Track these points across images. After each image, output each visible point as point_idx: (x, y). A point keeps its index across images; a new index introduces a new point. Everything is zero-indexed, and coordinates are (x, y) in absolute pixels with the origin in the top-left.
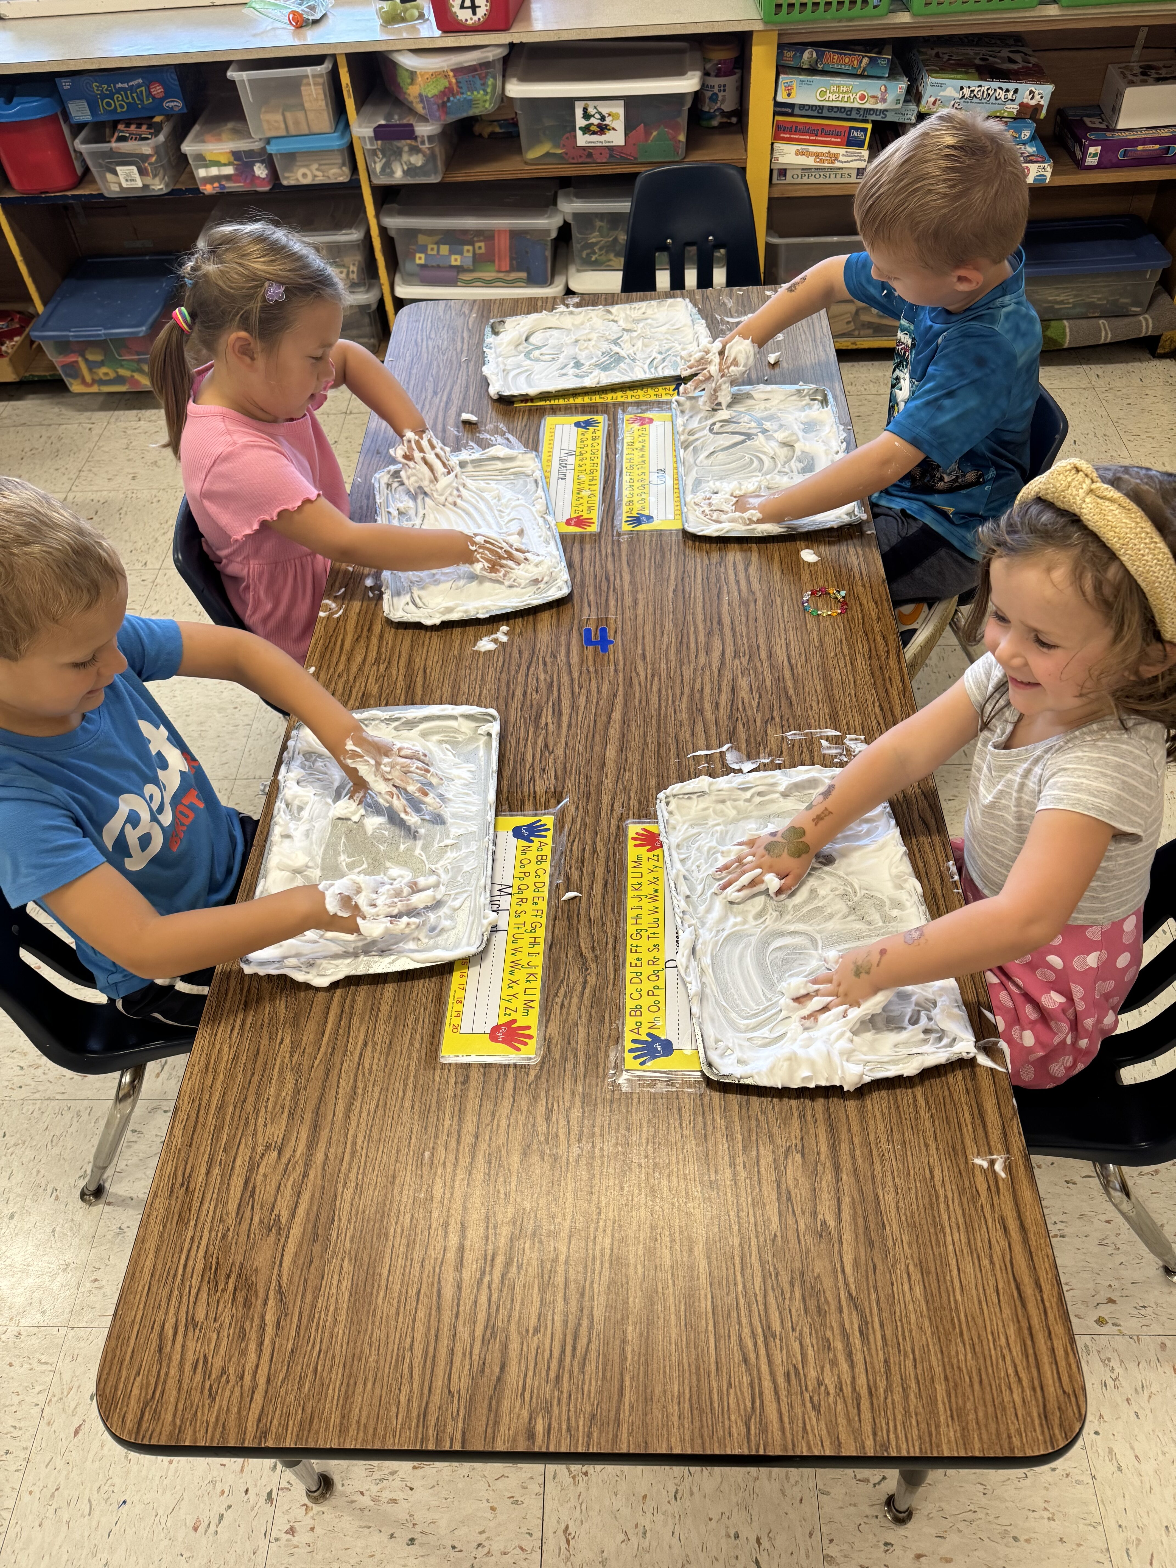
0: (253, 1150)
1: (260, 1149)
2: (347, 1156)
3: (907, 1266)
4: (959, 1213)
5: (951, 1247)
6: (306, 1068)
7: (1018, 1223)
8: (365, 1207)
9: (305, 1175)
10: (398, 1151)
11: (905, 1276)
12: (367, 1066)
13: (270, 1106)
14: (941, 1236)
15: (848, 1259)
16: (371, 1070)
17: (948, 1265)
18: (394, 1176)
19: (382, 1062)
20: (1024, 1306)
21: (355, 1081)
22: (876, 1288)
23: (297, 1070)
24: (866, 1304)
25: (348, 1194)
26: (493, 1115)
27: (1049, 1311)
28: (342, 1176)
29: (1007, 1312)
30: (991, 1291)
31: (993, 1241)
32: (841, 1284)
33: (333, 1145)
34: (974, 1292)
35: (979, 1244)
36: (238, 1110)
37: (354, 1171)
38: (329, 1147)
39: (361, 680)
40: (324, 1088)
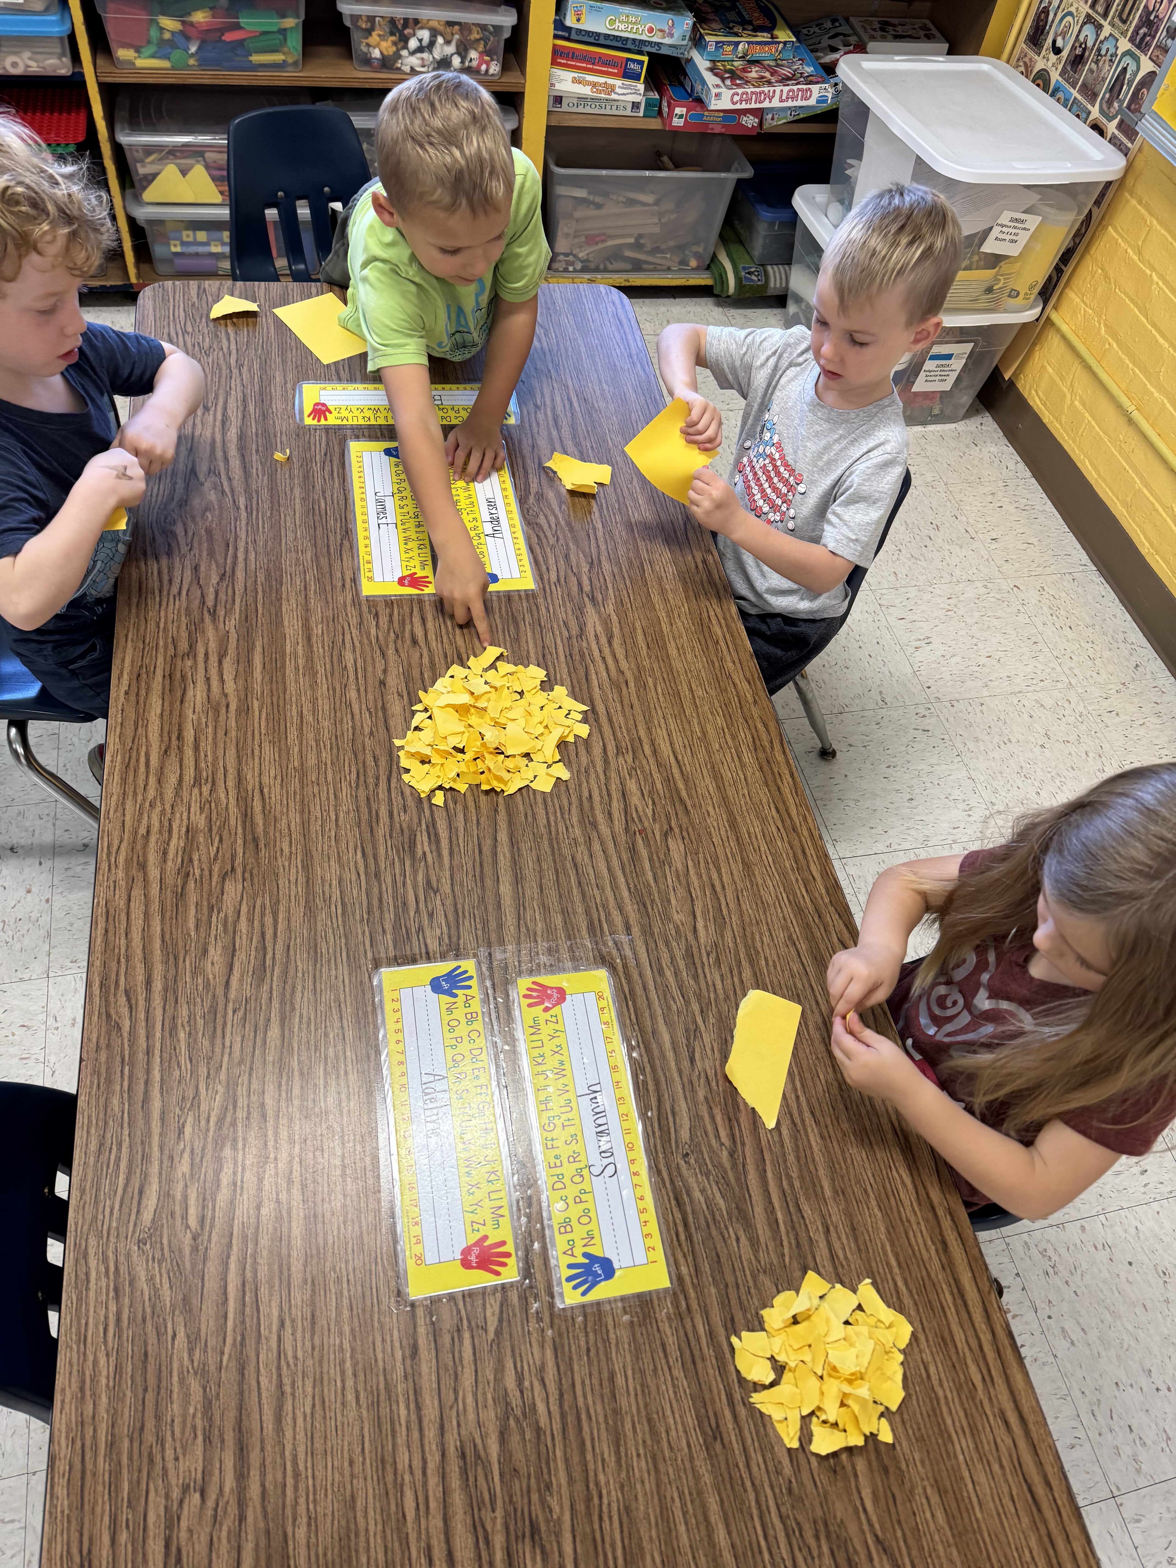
0: (167, 1496)
1: (176, 1494)
2: (290, 1481)
3: (924, 1489)
4: (962, 1414)
5: (961, 1457)
6: (212, 1368)
7: (1016, 1414)
8: (326, 1549)
9: (242, 1518)
10: (351, 1463)
11: (924, 1501)
12: (290, 1354)
13: (177, 1430)
14: (950, 1446)
15: (867, 1493)
16: (296, 1358)
17: (962, 1478)
18: (353, 1498)
19: (308, 1344)
20: (1039, 1510)
21: (280, 1376)
22: (899, 1522)
23: (202, 1372)
24: (894, 1544)
25: (301, 1532)
26: (456, 1392)
27: (1062, 1510)
28: (289, 1512)
29: (1025, 1520)
30: (1007, 1501)
31: (999, 1440)
32: (866, 1527)
33: (269, 1469)
34: (991, 1505)
35: (987, 1448)
36: (136, 1445)
37: (302, 1501)
38: (263, 1474)
39: (181, 808)
40: (241, 1392)
